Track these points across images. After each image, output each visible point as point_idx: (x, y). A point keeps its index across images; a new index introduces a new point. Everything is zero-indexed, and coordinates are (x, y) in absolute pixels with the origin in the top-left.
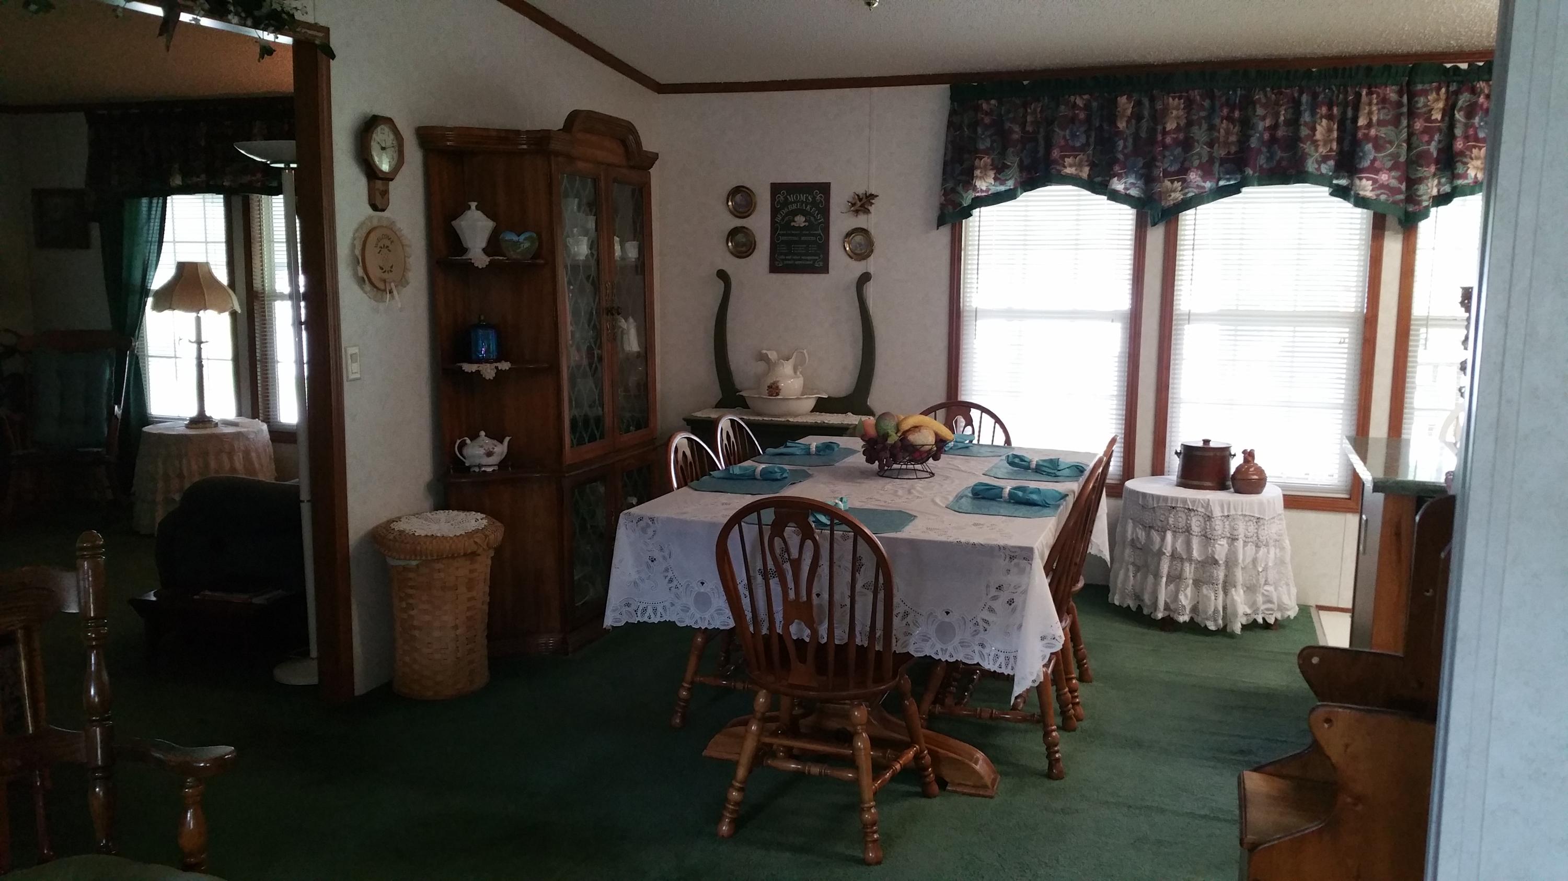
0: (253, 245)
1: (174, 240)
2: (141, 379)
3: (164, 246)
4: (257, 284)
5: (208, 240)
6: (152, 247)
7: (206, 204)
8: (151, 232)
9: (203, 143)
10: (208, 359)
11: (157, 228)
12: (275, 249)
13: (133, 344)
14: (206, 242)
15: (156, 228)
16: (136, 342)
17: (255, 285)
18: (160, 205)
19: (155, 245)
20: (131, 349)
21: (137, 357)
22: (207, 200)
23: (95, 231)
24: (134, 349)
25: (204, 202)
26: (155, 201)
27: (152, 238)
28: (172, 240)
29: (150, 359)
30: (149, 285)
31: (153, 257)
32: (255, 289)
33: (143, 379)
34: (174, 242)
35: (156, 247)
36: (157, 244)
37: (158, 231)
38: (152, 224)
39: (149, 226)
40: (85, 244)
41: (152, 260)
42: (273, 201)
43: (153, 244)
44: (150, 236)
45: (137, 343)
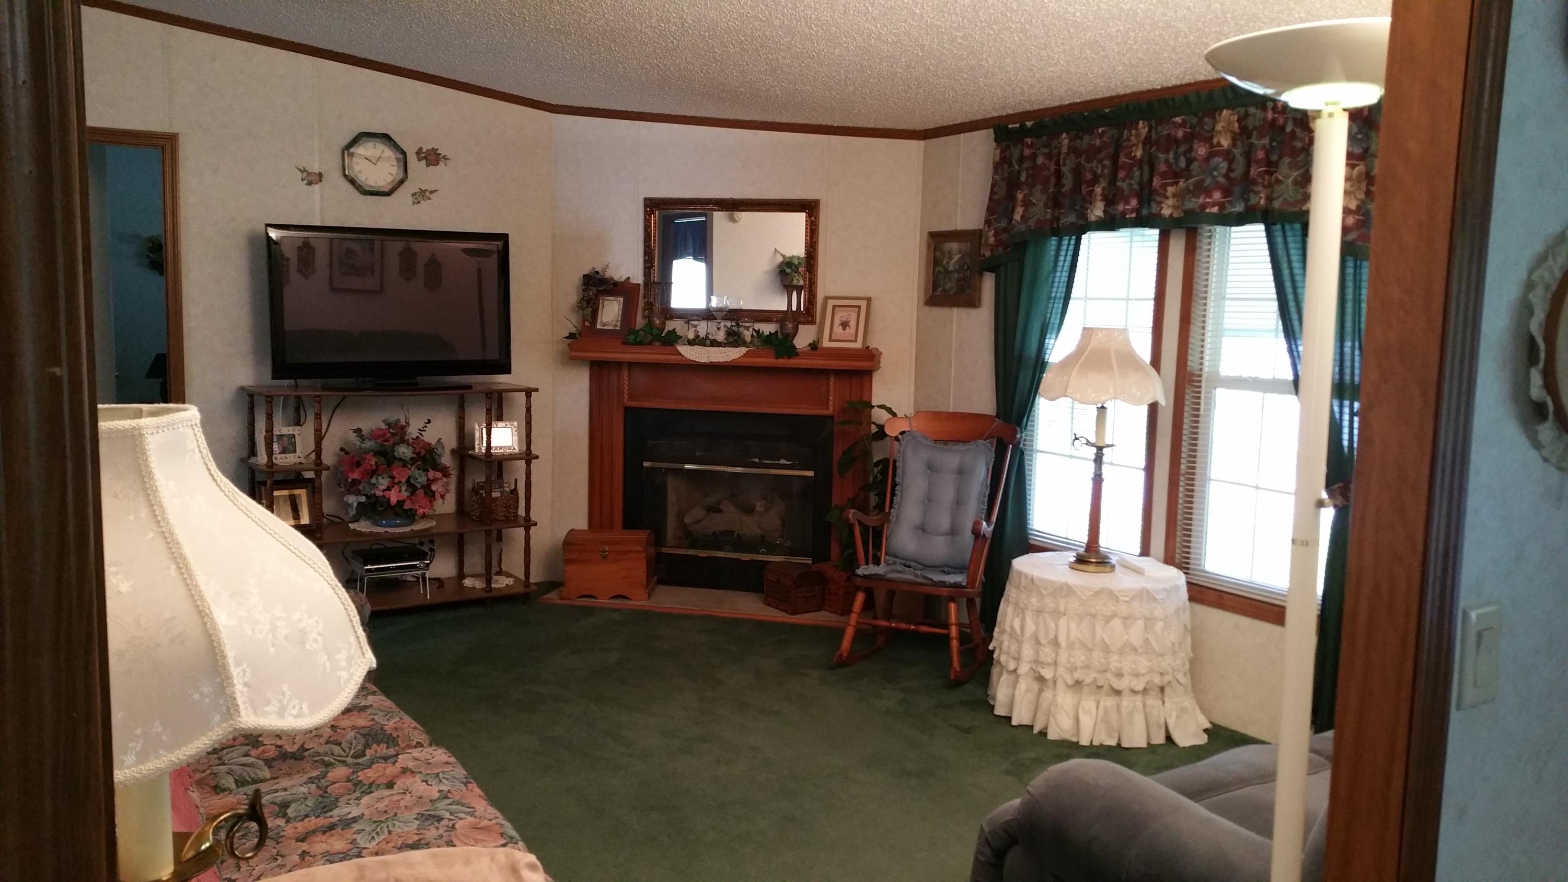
0: (1193, 304)
1: (1086, 297)
2: (1025, 482)
3: (1072, 303)
4: (1193, 362)
5: (1130, 297)
6: (1056, 305)
7: (1134, 244)
8: (1056, 285)
9: (1139, 153)
10: (1112, 464)
11: (1064, 279)
12: (1227, 309)
13: (1018, 436)
14: (1128, 299)
15: (1062, 280)
16: (1022, 432)
17: (1189, 363)
18: (1072, 247)
19: (1059, 303)
20: (1015, 442)
21: (1022, 453)
22: (1135, 238)
23: (988, 284)
24: (1019, 442)
25: (1131, 241)
26: (1065, 242)
27: (1057, 292)
28: (1084, 296)
29: (1039, 456)
30: (1047, 356)
31: (1055, 319)
32: (1189, 369)
33: (1027, 482)
34: (1086, 299)
35: (1061, 306)
36: (1062, 301)
37: (1065, 284)
38: (1058, 274)
39: (1054, 277)
40: (973, 303)
41: (1054, 324)
42: (1233, 235)
43: (1057, 301)
44: (1054, 290)
45: (1024, 435)
